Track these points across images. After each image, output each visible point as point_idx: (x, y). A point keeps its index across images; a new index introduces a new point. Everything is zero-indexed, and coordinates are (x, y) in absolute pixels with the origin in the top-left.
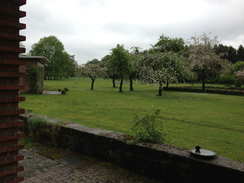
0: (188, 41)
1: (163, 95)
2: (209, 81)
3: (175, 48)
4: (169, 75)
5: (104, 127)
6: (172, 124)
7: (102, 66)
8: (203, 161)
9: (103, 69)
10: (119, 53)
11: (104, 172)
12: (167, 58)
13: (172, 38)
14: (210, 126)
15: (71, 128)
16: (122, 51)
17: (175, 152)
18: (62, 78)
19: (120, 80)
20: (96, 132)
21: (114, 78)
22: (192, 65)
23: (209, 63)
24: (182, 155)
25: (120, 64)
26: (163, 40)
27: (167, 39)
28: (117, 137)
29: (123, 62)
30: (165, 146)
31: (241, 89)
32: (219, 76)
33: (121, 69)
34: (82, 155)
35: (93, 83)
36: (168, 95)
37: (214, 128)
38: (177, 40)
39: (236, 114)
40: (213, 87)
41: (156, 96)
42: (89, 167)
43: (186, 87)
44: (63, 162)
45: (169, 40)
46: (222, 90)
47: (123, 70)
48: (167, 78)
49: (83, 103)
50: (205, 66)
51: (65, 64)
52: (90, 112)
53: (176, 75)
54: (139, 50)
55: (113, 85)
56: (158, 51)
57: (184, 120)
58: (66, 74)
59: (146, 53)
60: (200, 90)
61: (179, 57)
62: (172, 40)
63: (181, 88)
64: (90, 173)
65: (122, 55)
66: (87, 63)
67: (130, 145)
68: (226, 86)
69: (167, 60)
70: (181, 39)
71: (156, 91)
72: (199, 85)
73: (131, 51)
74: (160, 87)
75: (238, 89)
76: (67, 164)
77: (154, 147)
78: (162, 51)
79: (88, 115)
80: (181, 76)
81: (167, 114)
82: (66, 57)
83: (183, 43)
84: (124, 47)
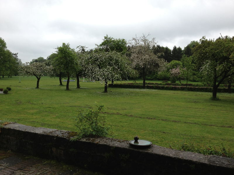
0: (130, 42)
1: (109, 92)
2: (149, 78)
3: (119, 48)
4: (113, 73)
5: (49, 126)
6: (116, 118)
7: (48, 64)
8: (141, 151)
9: (49, 67)
10: (65, 52)
11: (47, 170)
12: (111, 57)
13: (115, 39)
14: (149, 119)
15: (12, 128)
16: (68, 50)
17: (116, 145)
18: (4, 77)
19: (67, 78)
20: (39, 131)
21: (61, 76)
22: (134, 64)
23: (148, 62)
24: (122, 147)
25: (66, 62)
26: (107, 40)
27: (111, 39)
28: (61, 135)
29: (70, 61)
30: (107, 139)
31: (175, 85)
32: (157, 74)
33: (67, 67)
34: (25, 155)
35: (38, 82)
36: (113, 92)
37: (152, 120)
38: (120, 41)
39: (171, 106)
40: (152, 83)
41: (102, 92)
42: (31, 166)
43: (129, 84)
44: (4, 164)
45: (113, 41)
46: (160, 86)
47: (69, 68)
48: (112, 76)
49: (27, 102)
50: (145, 64)
51: (8, 62)
52: (35, 111)
53: (120, 73)
54: (85, 49)
55: (60, 84)
56: (102, 51)
57: (127, 114)
58: (8, 72)
59: (91, 52)
60: (141, 86)
61: (122, 56)
62: (115, 40)
63: (125, 85)
64: (33, 173)
65: (68, 53)
66: (32, 61)
67: (73, 141)
68: (163, 82)
69: (111, 59)
70: (123, 40)
71: (102, 88)
72: (140, 82)
73: (76, 50)
74: (105, 85)
75: (173, 85)
76: (8, 166)
77: (97, 141)
78: (107, 50)
79: (33, 114)
80: (125, 74)
81: (112, 109)
82: (9, 55)
83: (126, 43)
84: (70, 46)
